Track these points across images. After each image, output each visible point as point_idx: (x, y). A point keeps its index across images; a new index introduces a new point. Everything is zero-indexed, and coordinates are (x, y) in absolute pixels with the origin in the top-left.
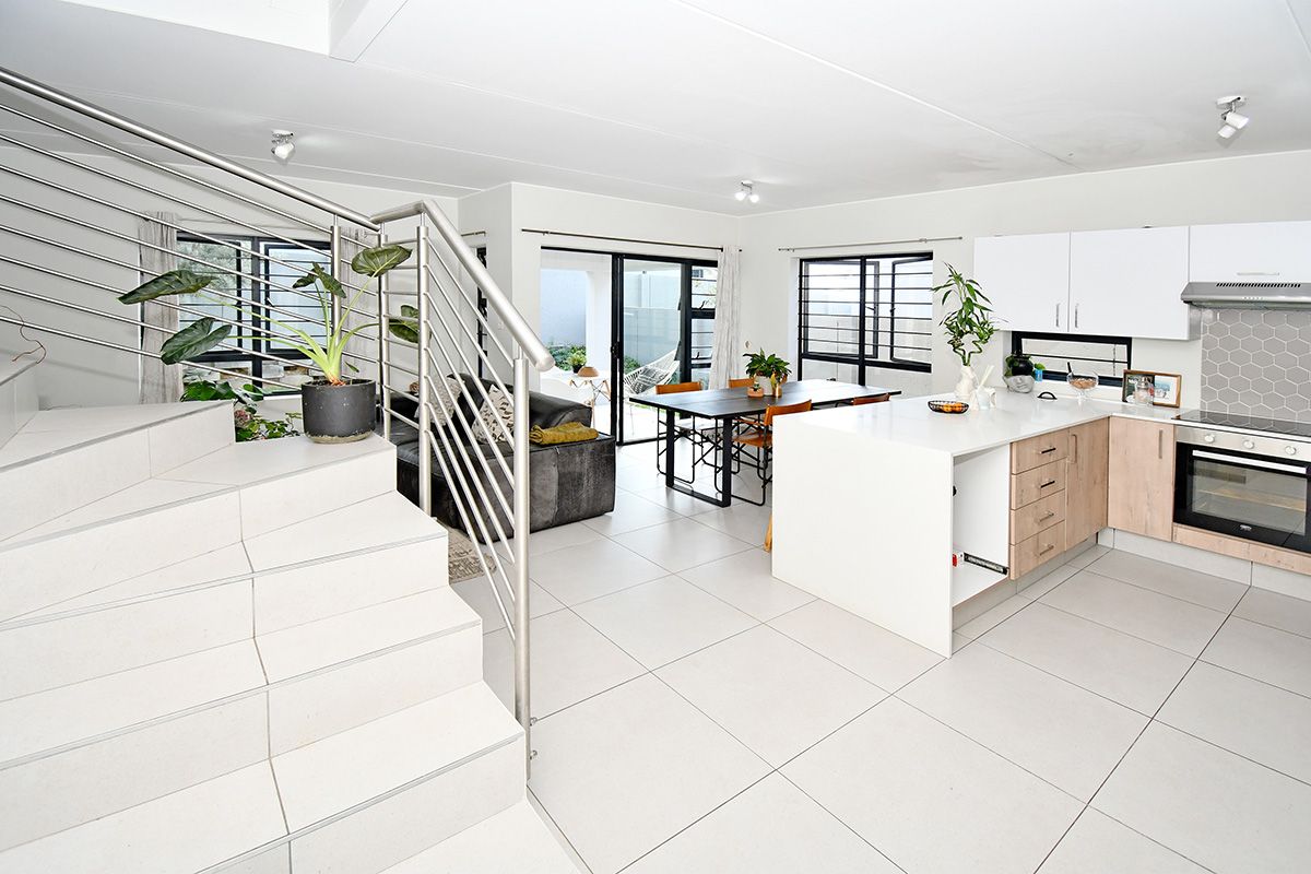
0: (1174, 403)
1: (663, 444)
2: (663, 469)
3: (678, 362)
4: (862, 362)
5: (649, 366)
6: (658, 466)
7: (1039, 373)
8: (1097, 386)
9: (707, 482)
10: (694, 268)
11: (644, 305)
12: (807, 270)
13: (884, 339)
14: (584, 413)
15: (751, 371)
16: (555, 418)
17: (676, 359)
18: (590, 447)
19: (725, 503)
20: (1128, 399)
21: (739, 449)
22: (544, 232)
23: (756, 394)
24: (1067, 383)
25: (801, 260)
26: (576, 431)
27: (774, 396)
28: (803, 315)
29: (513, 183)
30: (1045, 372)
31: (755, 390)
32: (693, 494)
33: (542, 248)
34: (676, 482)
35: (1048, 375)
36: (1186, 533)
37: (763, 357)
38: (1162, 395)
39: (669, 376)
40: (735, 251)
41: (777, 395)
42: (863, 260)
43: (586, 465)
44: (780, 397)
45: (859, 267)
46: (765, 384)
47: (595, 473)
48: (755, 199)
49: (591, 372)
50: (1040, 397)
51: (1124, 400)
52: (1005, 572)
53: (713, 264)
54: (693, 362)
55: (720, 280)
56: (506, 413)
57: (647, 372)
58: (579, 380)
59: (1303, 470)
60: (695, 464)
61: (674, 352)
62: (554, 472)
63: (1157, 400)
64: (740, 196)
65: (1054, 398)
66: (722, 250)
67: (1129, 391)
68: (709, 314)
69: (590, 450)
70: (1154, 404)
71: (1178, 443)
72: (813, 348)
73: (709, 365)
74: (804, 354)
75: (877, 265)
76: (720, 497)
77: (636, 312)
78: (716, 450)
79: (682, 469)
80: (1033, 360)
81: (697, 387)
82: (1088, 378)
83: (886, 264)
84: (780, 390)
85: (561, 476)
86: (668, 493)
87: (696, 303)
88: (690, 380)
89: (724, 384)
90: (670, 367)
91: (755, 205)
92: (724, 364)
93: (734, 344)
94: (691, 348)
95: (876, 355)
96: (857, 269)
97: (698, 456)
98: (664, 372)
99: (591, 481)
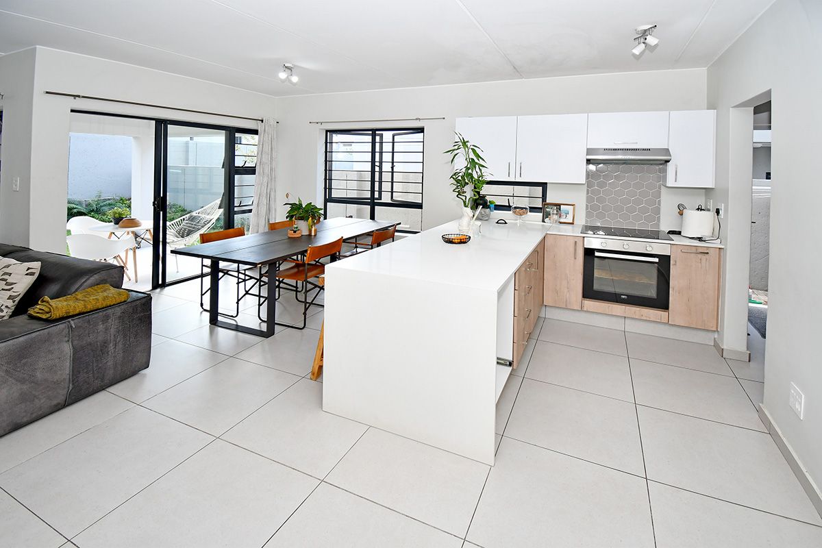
0: (571, 221)
1: (207, 281)
2: (207, 306)
3: (222, 210)
4: (373, 203)
5: (194, 214)
6: (202, 305)
7: (492, 206)
8: (529, 213)
9: (251, 314)
10: (237, 135)
11: (191, 164)
12: (331, 138)
13: (386, 187)
14: (114, 274)
15: (290, 216)
16: (73, 284)
17: (220, 208)
18: (118, 311)
19: (270, 333)
20: (546, 220)
21: (280, 282)
22: (75, 96)
23: (296, 235)
24: (511, 212)
25: (327, 131)
26: (100, 296)
27: (310, 235)
28: (328, 171)
29: (37, 46)
30: (496, 205)
31: (295, 232)
32: (238, 328)
33: (72, 111)
34: (220, 318)
35: (498, 207)
36: (590, 304)
37: (301, 205)
38: (564, 217)
39: (214, 221)
40: (273, 123)
41: (313, 234)
42: (374, 132)
43: (113, 331)
44: (315, 235)
45: (371, 137)
46: (303, 227)
47: (125, 336)
48: (295, 79)
49: (133, 223)
50: (497, 223)
51: (543, 221)
52: (510, 364)
53: (255, 132)
54: (236, 209)
55: (261, 145)
56: (7, 284)
57: (192, 219)
58: (120, 232)
59: (656, 260)
60: (239, 300)
61: (218, 201)
62: (67, 349)
63: (562, 220)
64: (283, 75)
65: (506, 223)
66: (262, 121)
67: (546, 215)
68: (251, 171)
69: (119, 314)
70: (561, 223)
71: (585, 248)
72: (335, 194)
73: (250, 211)
74: (329, 199)
75: (381, 136)
76: (264, 327)
77: (183, 169)
78: (260, 286)
79: (226, 304)
80: (488, 198)
81: (241, 233)
82: (522, 208)
83: (387, 136)
84: (316, 231)
85: (76, 351)
86: (212, 332)
87: (239, 162)
88: (233, 227)
89: (264, 228)
90: (213, 213)
91: (295, 84)
92: (263, 210)
93: (272, 194)
94: (234, 198)
95: (380, 198)
96: (369, 138)
97: (242, 292)
98: (208, 217)
99: (120, 346)
